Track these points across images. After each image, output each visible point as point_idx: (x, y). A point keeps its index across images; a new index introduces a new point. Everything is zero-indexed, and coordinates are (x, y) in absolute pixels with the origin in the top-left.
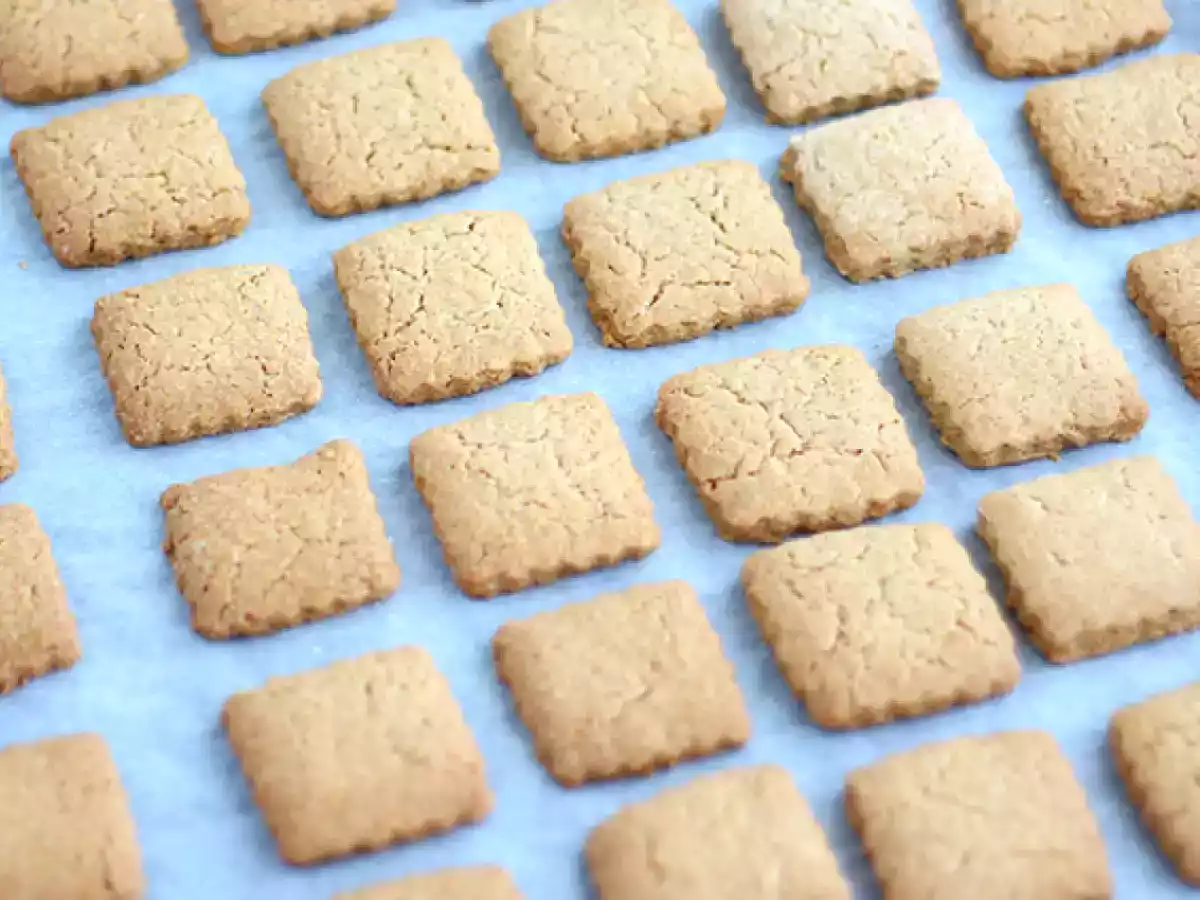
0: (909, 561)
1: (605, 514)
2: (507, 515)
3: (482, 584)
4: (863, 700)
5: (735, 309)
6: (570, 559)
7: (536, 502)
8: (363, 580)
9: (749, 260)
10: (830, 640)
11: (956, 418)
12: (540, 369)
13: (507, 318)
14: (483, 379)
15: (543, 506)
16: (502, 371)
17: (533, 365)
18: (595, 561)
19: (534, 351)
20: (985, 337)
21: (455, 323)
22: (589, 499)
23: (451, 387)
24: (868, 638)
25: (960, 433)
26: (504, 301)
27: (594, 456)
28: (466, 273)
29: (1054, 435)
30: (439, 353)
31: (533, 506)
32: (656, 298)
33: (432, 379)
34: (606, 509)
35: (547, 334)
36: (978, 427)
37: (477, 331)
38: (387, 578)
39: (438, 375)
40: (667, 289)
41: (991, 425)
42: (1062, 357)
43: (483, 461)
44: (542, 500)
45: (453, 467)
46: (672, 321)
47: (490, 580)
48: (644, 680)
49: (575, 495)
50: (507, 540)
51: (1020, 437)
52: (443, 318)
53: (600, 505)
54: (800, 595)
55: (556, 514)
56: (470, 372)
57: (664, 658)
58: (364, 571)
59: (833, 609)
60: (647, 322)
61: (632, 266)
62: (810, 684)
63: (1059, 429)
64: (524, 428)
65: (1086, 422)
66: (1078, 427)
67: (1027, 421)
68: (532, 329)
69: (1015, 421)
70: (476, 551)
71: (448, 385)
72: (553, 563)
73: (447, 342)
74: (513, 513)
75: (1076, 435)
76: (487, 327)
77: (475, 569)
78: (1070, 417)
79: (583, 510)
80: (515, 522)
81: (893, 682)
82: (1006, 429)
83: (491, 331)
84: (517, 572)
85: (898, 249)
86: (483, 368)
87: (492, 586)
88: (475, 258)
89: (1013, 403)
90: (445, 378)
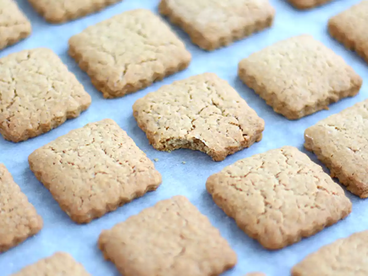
1: (134, 171)
2: (88, 181)
4: (287, 232)
5: (161, 70)
6: (124, 196)
7: (100, 172)
8: (26, 225)
9: (161, 48)
10: (262, 209)
11: (281, 97)
12: (78, 113)
13: (58, 92)
14: (53, 123)
15: (104, 173)
16: (61, 117)
17: (75, 112)
18: (135, 195)
19: (75, 105)
20: (281, 61)
21: (34, 99)
22: (124, 166)
23: (40, 129)
24: (280, 203)
25: (284, 104)
26: (54, 85)
27: (120, 146)
28: (33, 76)
29: (325, 98)
30: (31, 114)
31: (99, 174)
32: (125, 72)
33: (30, 127)
34: (134, 169)
35: (79, 96)
36: (292, 100)
37: (46, 100)
38: (36, 222)
39: (32, 124)
40: (129, 67)
41: (298, 98)
42: (318, 63)
43: (67, 158)
44: (102, 170)
45: (54, 164)
46: (134, 80)
47: (88, 213)
48: (180, 245)
49: (117, 164)
50: (92, 192)
51: (312, 101)
52: (28, 98)
53: (131, 168)
54: (241, 190)
55: (110, 176)
56: (48, 120)
57: (186, 232)
58: (24, 220)
59: (259, 192)
60: (124, 83)
61: (110, 60)
62: (259, 229)
63: (328, 95)
64: (83, 140)
65: (338, 90)
66: (335, 92)
67: (313, 93)
68: (71, 95)
69: (308, 94)
70: (78, 201)
71: (38, 128)
72: (116, 199)
73: (34, 108)
74: (90, 179)
75: (336, 97)
76: (50, 98)
77: (79, 209)
78: (332, 89)
79: (124, 172)
80: (93, 183)
81: (299, 221)
82: (304, 98)
83: (52, 99)
84: (100, 207)
85: (227, 32)
86: (53, 117)
87: (89, 216)
88: (35, 69)
89: (304, 87)
90: (36, 125)
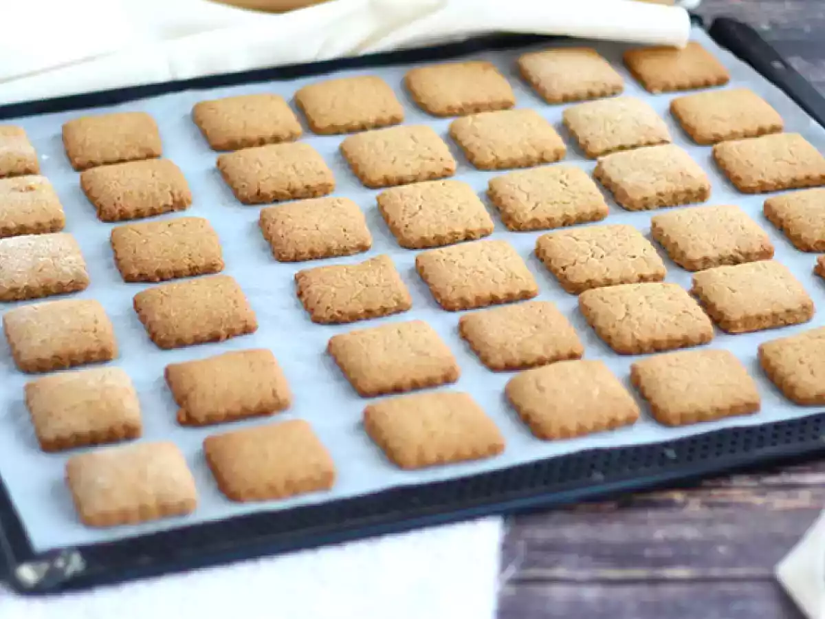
1: (512, 277)
2: (464, 276)
3: (453, 303)
4: (638, 336)
5: (572, 213)
6: (495, 293)
7: (478, 271)
8: (395, 299)
9: (580, 196)
10: (623, 315)
11: (681, 246)
12: (478, 235)
13: (463, 213)
14: (450, 237)
15: (482, 272)
16: (459, 234)
17: (475, 232)
18: (506, 297)
19: (475, 226)
20: (694, 218)
21: (437, 214)
22: (504, 271)
23: (436, 239)
24: (640, 314)
25: (683, 253)
26: (461, 207)
27: (506, 258)
28: (442, 198)
29: (728, 254)
30: (430, 225)
31: (477, 273)
32: (534, 208)
33: (426, 235)
34: (512, 275)
35: (482, 220)
38: (406, 299)
39: (429, 233)
40: (540, 205)
42: (732, 225)
43: (452, 258)
44: (481, 270)
46: (542, 217)
47: (456, 302)
48: (531, 330)
49: (497, 269)
50: (464, 284)
51: (713, 254)
52: (431, 212)
53: (509, 273)
54: (606, 302)
55: (488, 276)
56: (445, 232)
57: (542, 324)
58: (395, 295)
59: (623, 305)
60: (530, 217)
61: (522, 198)
62: (612, 332)
63: (731, 252)
65: (744, 250)
66: (740, 253)
67: (715, 248)
68: (474, 217)
69: (710, 248)
70: (449, 289)
71: (434, 238)
72: (488, 295)
73: (433, 221)
74: (467, 275)
75: (741, 257)
77: (449, 295)
78: (737, 248)
79: (501, 276)
80: (468, 278)
81: (653, 331)
82: (706, 250)
84: (470, 298)
85: (651, 192)
86: (450, 231)
87: (458, 306)
89: (708, 241)
90: (433, 235)
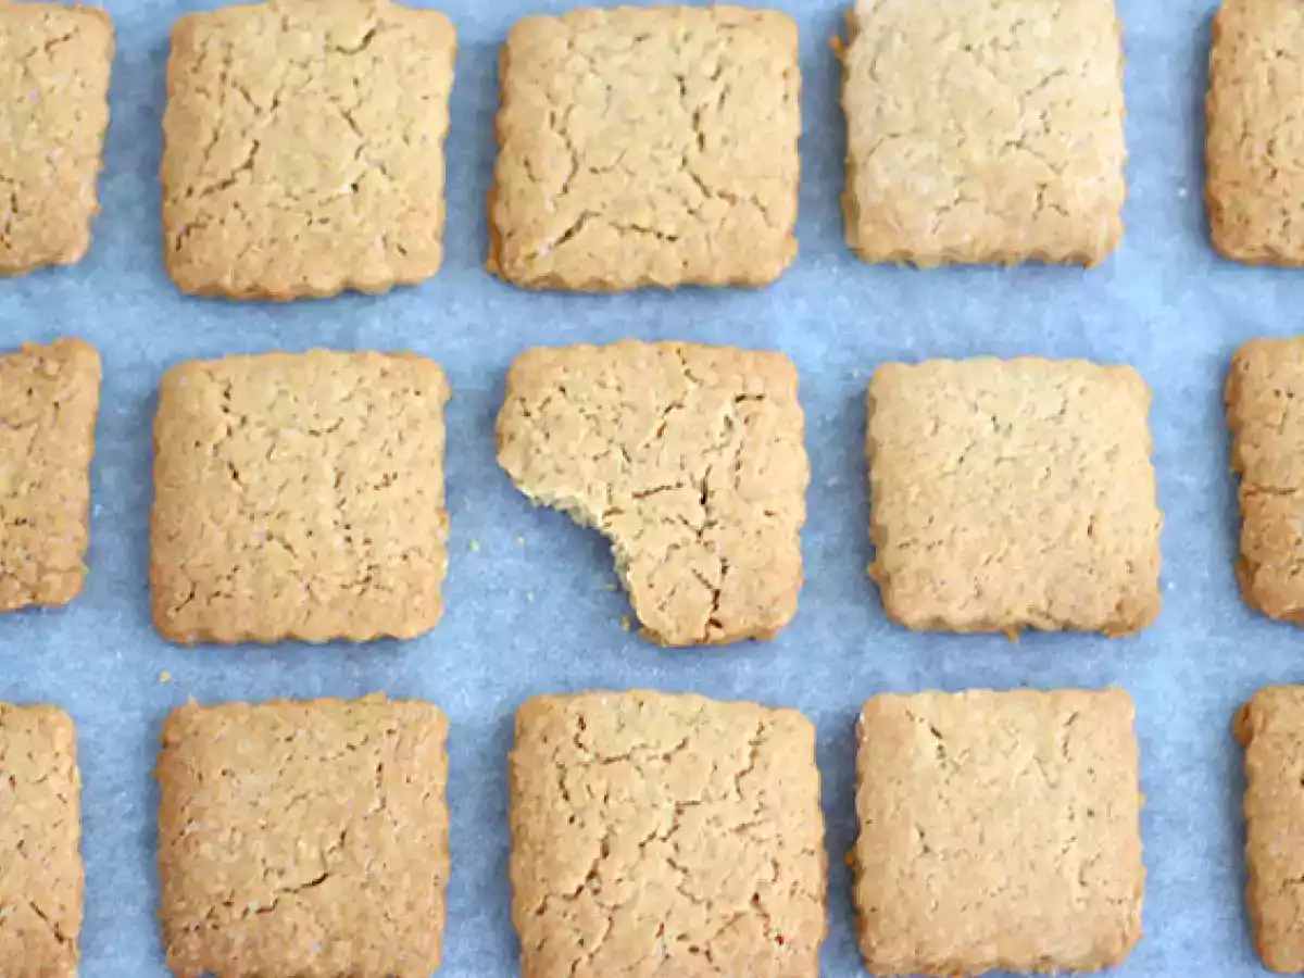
0: (729, 783)
1: (368, 579)
2: (238, 549)
5: (669, 277)
6: (301, 632)
7: (282, 540)
13: (356, 212)
15: (288, 547)
19: (378, 271)
20: (976, 444)
21: (284, 203)
22: (351, 552)
23: (252, 293)
26: (361, 186)
28: (328, 122)
30: (248, 245)
31: (276, 545)
32: (569, 234)
33: (227, 281)
34: (372, 573)
35: (403, 251)
36: (910, 587)
37: (310, 222)
39: (236, 277)
40: (588, 224)
41: (927, 589)
42: (1064, 512)
43: (237, 450)
44: (289, 539)
45: (197, 444)
48: (322, 861)
49: (338, 541)
50: (226, 586)
51: (959, 613)
53: (363, 567)
54: (566, 797)
55: (298, 565)
56: (281, 283)
57: (360, 834)
60: (545, 267)
61: (555, 170)
63: (1023, 615)
64: (312, 410)
66: (1049, 617)
67: (979, 593)
68: (384, 239)
69: (964, 591)
72: (277, 631)
73: (264, 231)
74: (246, 547)
75: (1047, 626)
76: (324, 221)
78: (1042, 601)
79: (340, 568)
80: (246, 564)
83: (327, 229)
84: (223, 632)
88: (349, 101)
89: (970, 564)
90: (246, 282)
